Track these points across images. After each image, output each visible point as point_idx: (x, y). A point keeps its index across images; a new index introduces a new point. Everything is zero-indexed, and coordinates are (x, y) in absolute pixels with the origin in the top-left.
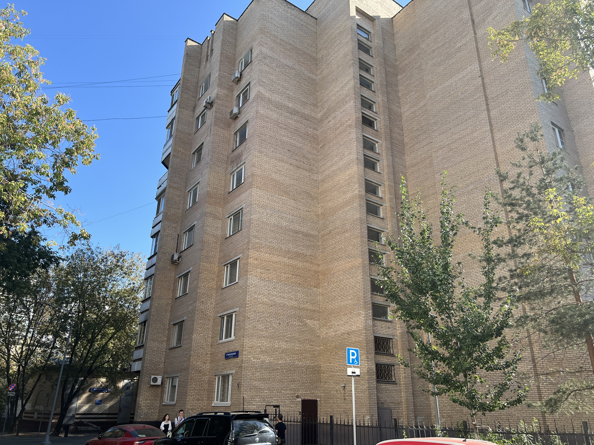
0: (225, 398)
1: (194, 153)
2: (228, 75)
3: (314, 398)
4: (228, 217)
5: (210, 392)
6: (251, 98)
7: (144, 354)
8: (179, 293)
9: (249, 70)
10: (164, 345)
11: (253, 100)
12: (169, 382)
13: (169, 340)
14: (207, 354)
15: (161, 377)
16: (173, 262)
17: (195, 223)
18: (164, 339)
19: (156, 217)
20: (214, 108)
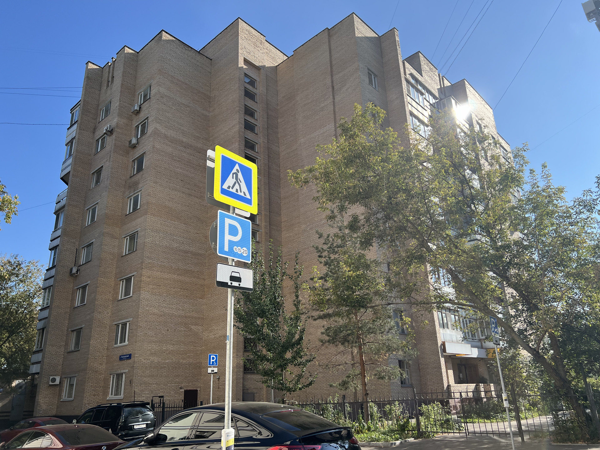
0: (118, 393)
1: (93, 173)
2: (128, 105)
3: (195, 389)
4: (125, 237)
5: (106, 387)
6: (148, 132)
7: (43, 357)
8: (77, 303)
9: (147, 106)
10: (63, 349)
11: (151, 135)
12: (67, 381)
13: (67, 345)
14: (103, 356)
15: (59, 377)
16: (71, 274)
17: (94, 240)
18: (62, 344)
19: (54, 231)
20: (114, 136)
